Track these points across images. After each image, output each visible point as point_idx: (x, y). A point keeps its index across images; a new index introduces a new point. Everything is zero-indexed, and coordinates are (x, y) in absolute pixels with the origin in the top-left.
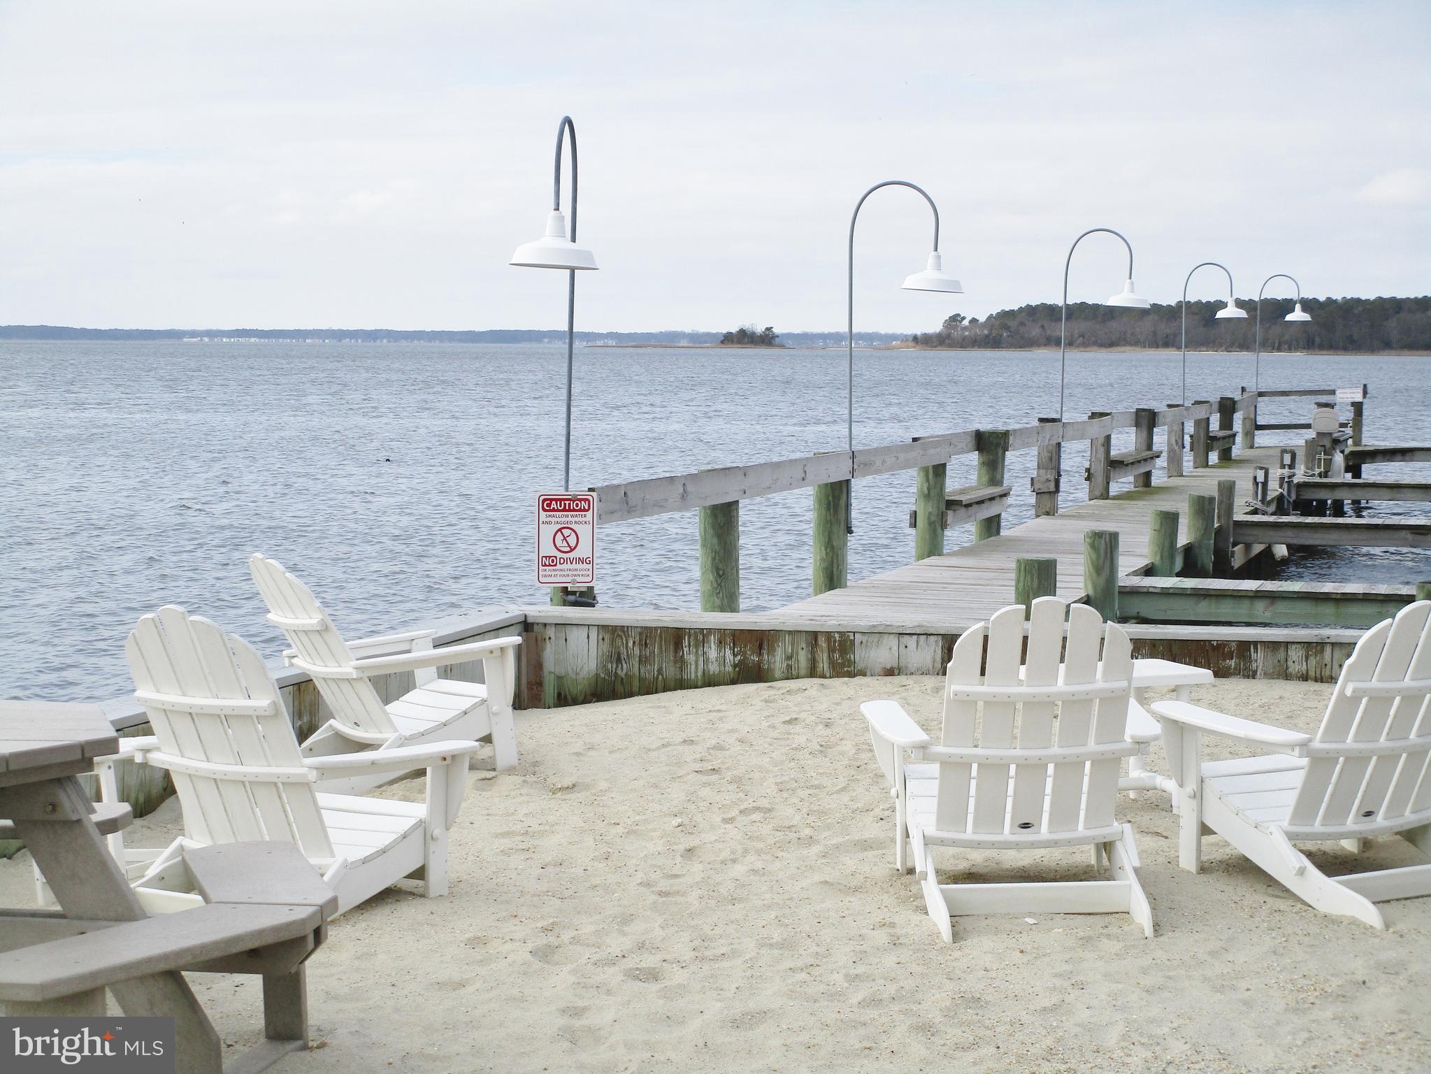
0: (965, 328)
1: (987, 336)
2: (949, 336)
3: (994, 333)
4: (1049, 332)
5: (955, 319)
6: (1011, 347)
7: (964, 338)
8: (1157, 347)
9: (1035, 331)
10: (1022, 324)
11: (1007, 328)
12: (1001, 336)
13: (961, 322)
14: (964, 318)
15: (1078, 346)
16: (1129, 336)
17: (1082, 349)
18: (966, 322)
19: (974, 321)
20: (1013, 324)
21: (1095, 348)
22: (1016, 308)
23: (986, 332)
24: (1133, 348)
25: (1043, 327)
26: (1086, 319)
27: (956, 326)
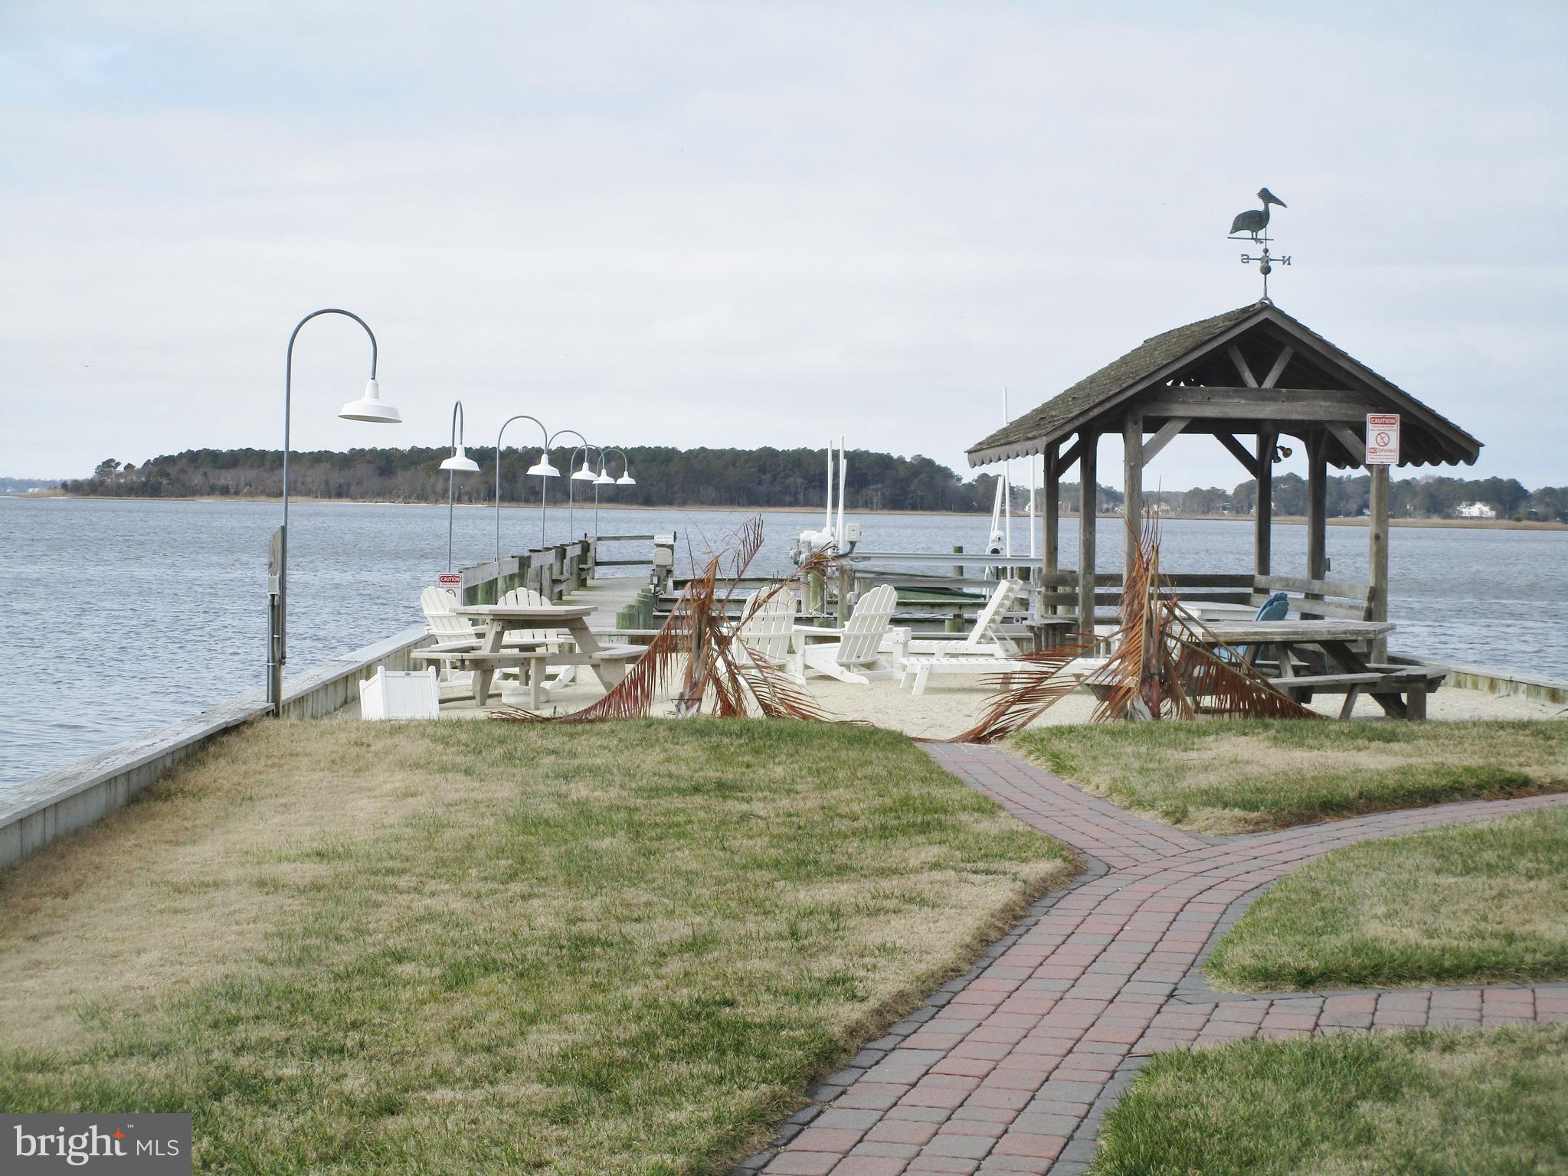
0: (120, 475)
1: (145, 484)
2: (102, 483)
3: (153, 480)
4: (212, 481)
5: (109, 464)
6: (171, 496)
7: (120, 486)
8: (330, 497)
9: (197, 479)
10: (183, 471)
11: (167, 475)
12: (161, 483)
13: (115, 468)
14: (118, 464)
15: (246, 495)
16: (299, 484)
17: (250, 499)
18: (121, 469)
19: (129, 467)
20: (172, 471)
21: (263, 498)
22: (176, 454)
23: (143, 479)
24: (304, 498)
25: (205, 474)
26: (252, 466)
27: (111, 473)
